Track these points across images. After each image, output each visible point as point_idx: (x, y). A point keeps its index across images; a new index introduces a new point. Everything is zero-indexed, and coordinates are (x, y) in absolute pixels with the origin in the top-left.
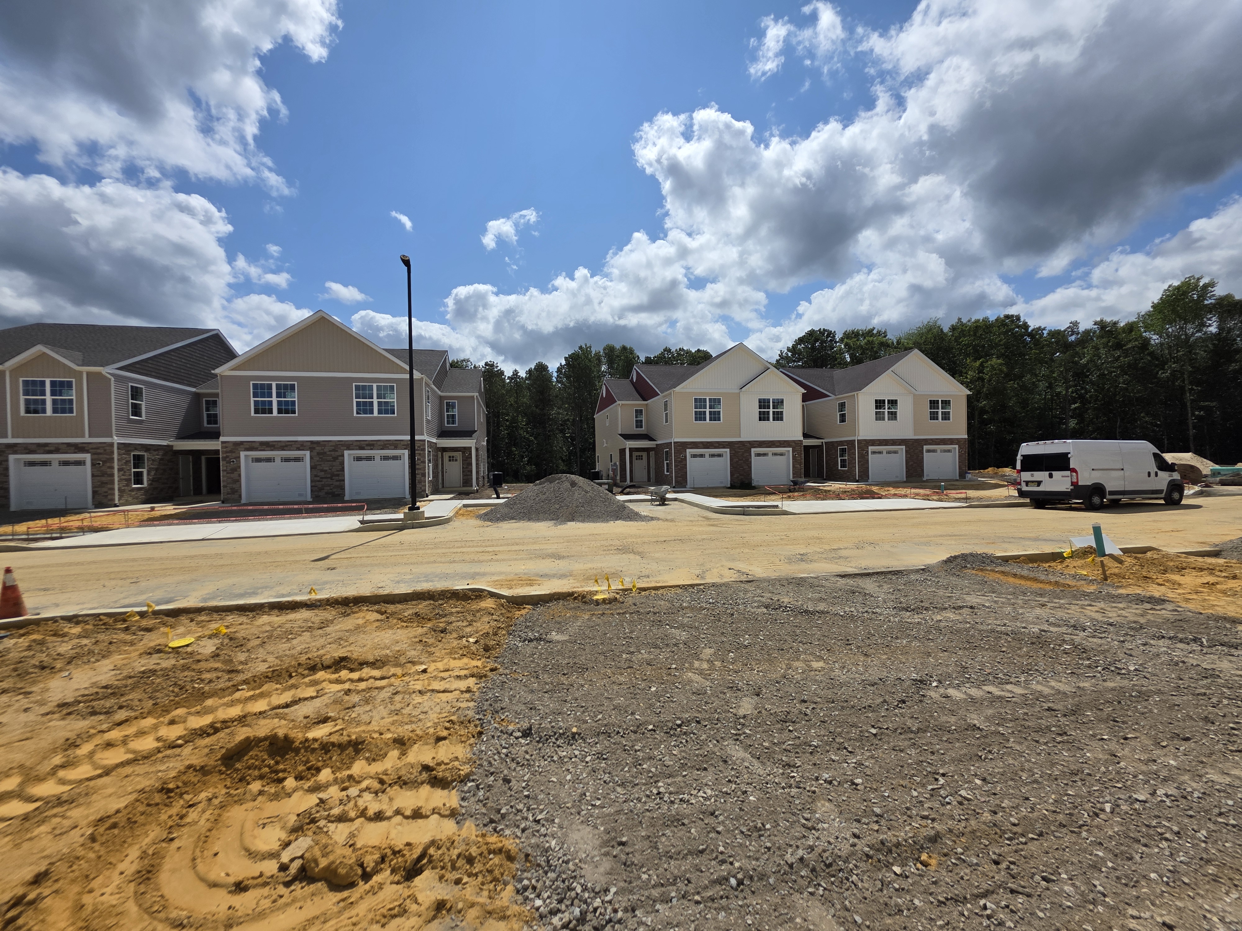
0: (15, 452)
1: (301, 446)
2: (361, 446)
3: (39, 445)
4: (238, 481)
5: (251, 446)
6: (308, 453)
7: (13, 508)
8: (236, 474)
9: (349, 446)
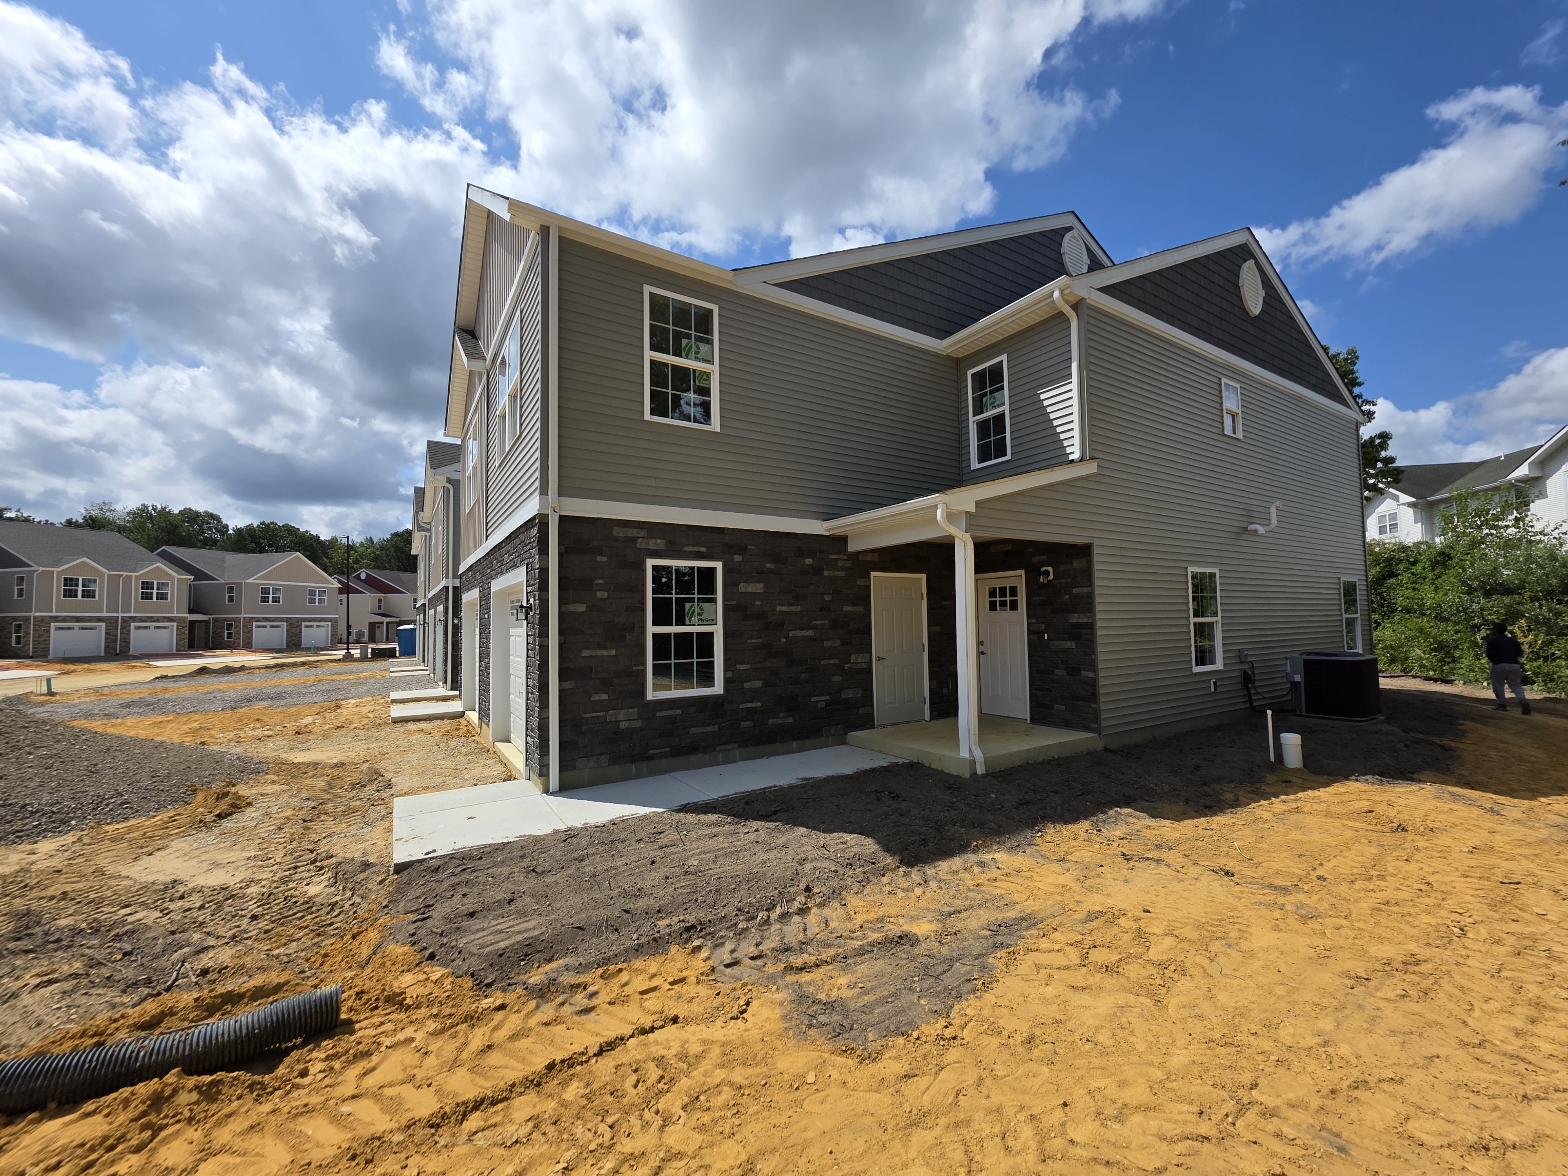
0: (134, 622)
1: (282, 620)
2: (310, 620)
3: (148, 617)
4: (251, 637)
5: (258, 620)
6: (285, 624)
7: (131, 653)
8: (249, 635)
9: (304, 620)
